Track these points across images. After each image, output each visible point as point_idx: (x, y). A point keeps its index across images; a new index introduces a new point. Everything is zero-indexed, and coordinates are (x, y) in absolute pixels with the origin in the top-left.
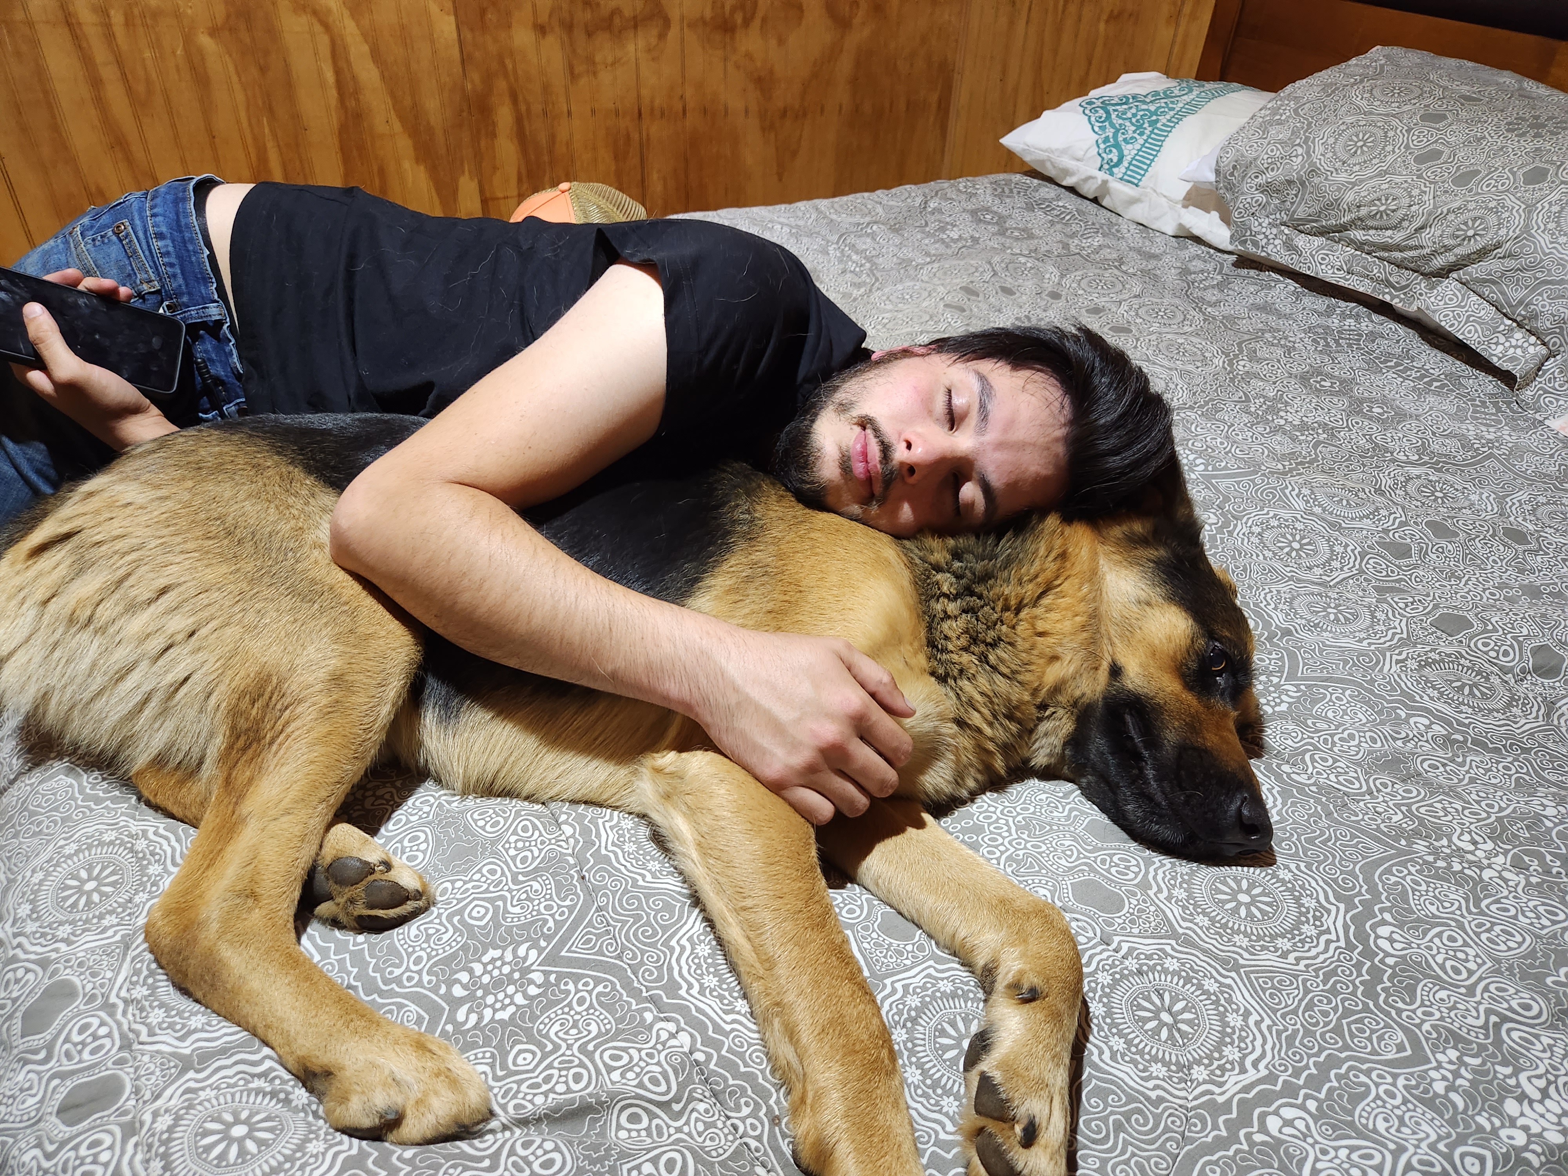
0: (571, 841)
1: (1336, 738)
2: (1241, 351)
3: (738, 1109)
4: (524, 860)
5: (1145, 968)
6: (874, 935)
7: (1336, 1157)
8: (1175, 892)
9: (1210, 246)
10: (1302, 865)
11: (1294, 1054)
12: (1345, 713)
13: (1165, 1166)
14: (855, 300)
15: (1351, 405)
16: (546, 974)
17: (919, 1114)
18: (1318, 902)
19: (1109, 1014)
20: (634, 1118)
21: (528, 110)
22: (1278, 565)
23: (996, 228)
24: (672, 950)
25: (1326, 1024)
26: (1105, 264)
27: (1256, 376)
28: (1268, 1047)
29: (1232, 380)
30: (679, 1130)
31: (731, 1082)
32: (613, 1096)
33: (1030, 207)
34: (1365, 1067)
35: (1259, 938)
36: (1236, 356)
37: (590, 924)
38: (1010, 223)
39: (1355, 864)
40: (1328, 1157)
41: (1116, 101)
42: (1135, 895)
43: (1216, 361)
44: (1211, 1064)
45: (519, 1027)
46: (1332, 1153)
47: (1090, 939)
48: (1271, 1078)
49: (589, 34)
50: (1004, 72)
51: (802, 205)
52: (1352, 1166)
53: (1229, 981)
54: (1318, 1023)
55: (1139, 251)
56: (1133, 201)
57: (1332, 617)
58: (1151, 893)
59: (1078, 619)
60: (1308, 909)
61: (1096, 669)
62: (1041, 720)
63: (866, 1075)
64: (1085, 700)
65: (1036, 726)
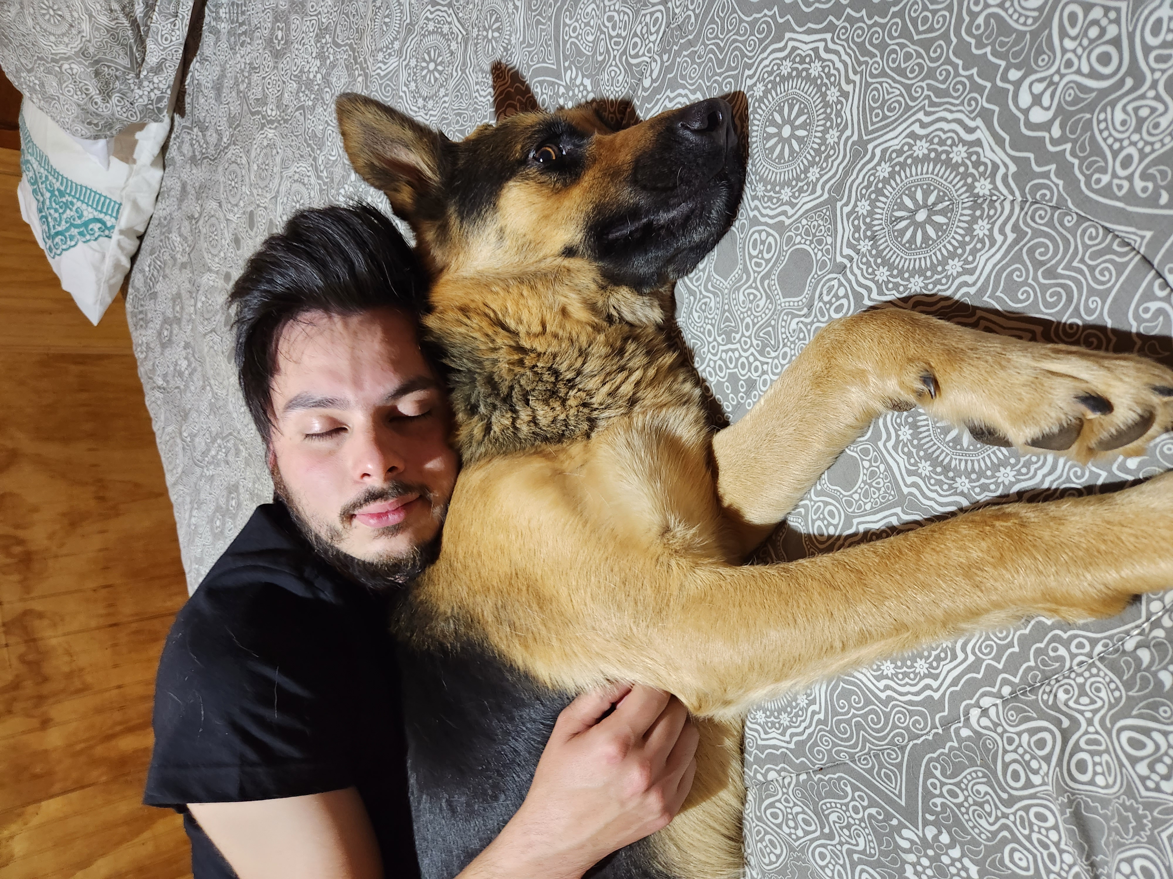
0: (783, 774)
1: (613, 34)
2: (258, 113)
3: (1061, 659)
4: (807, 822)
5: (869, 233)
6: (856, 496)
7: (1074, 51)
8: (785, 198)
9: (169, 137)
10: (747, 73)
11: (957, 91)
12: (587, 24)
13: (1093, 230)
14: (250, 455)
15: (296, 12)
16: (926, 823)
17: (1050, 473)
18: (785, 58)
19: (921, 272)
20: (1082, 767)
21: (120, 723)
22: (452, 83)
23: (175, 326)
24: (890, 699)
25: (919, 55)
26: (195, 232)
27: (280, 98)
28: (950, 116)
29: (286, 121)
30: (1090, 722)
31: (1032, 663)
32: (1061, 790)
33: (154, 296)
34: (967, 19)
35: (828, 118)
36: (264, 117)
37: (870, 771)
38: (169, 313)
39: (741, 21)
40: (1076, 61)
41: (45, 227)
42: (790, 238)
43: (270, 136)
44: (972, 175)
45: (985, 858)
46: (1069, 55)
47: (841, 284)
48: (985, 115)
49: (46, 679)
50: (42, 312)
51: (173, 498)
52: (1086, 35)
53: (878, 151)
54: (918, 64)
55: (181, 200)
56: (136, 206)
57: (496, 34)
58: (787, 222)
59: (525, 293)
60: (793, 69)
61: (569, 270)
62: (621, 319)
63: (1027, 550)
64: (599, 279)
65: (627, 323)
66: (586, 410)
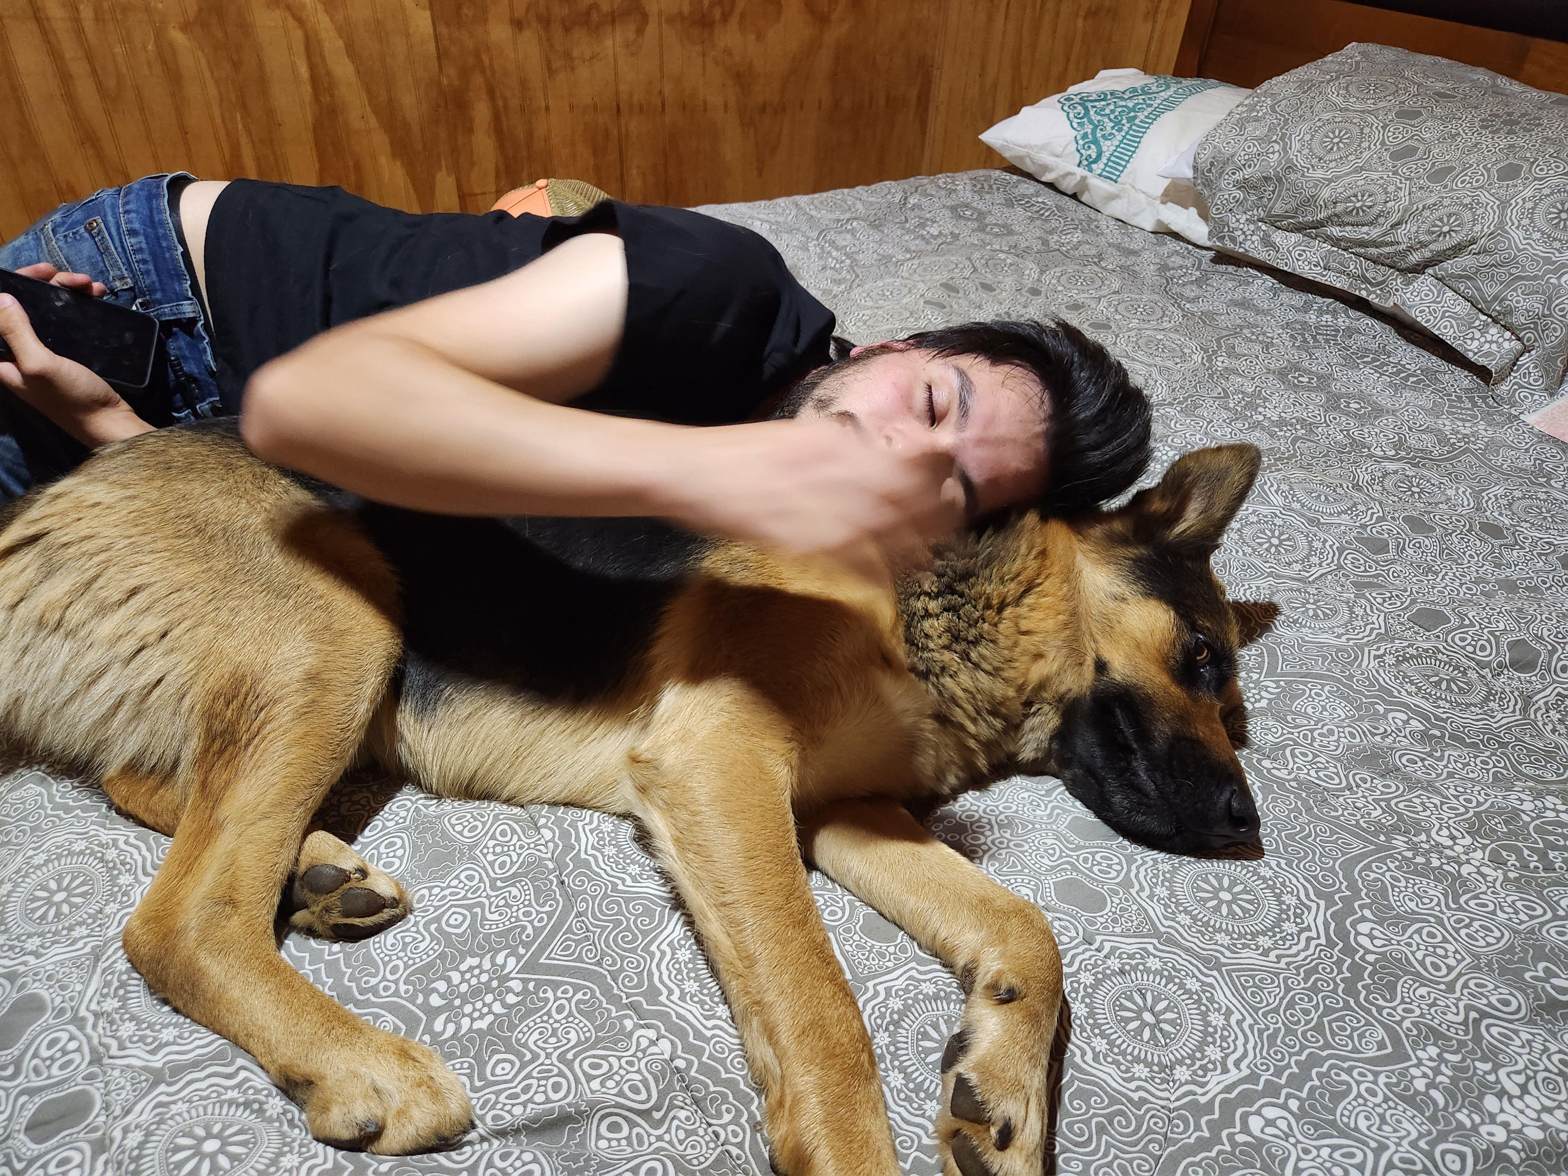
0: (551, 845)
1: (1316, 734)
2: (1220, 347)
3: (719, 1116)
4: (502, 865)
5: (1127, 968)
6: (856, 937)
7: (1318, 1156)
8: (1157, 891)
9: (1189, 242)
10: (1283, 862)
11: (1276, 1053)
12: (1324, 708)
13: (1147, 1167)
14: (835, 296)
15: (1328, 400)
16: (525, 981)
17: (903, 1119)
18: (1299, 899)
19: (1091, 1014)
20: (614, 1127)
21: (506, 106)
22: (1258, 562)
23: (975, 225)
24: (652, 955)
25: (1307, 1022)
26: (1085, 260)
27: (1235, 372)
28: (1250, 1046)
29: (1211, 376)
30: (660, 1138)
31: (712, 1089)
32: (593, 1105)
33: (1009, 203)
34: (1345, 1065)
35: (1241, 936)
36: (1215, 352)
37: (569, 930)
38: (990, 219)
39: (1335, 860)
40: (1310, 1157)
41: (1094, 97)
42: (1117, 893)
43: (1195, 357)
44: (1193, 1064)
45: (498, 1036)
46: (1314, 1152)
47: (1072, 939)
48: (1253, 1078)
49: (567, 30)
50: (983, 67)
51: (781, 201)
52: (1334, 1165)
53: (1210, 980)
54: (1299, 1021)
55: (1118, 247)
56: (1113, 197)
57: (1311, 613)
58: (1133, 891)
59: (1061, 617)
60: (1288, 906)
61: (1081, 664)
62: (1026, 716)
63: (845, 1079)
64: (1072, 695)
65: (1022, 722)
66: (937, 670)
